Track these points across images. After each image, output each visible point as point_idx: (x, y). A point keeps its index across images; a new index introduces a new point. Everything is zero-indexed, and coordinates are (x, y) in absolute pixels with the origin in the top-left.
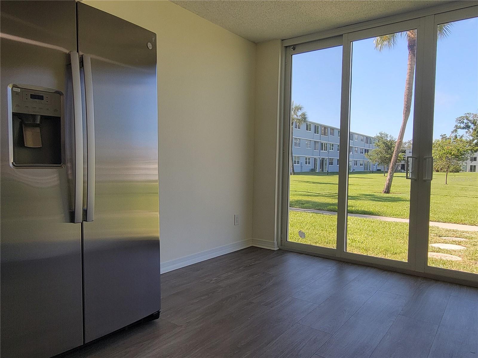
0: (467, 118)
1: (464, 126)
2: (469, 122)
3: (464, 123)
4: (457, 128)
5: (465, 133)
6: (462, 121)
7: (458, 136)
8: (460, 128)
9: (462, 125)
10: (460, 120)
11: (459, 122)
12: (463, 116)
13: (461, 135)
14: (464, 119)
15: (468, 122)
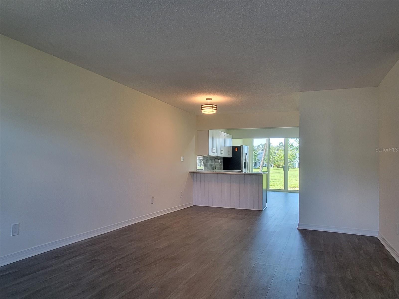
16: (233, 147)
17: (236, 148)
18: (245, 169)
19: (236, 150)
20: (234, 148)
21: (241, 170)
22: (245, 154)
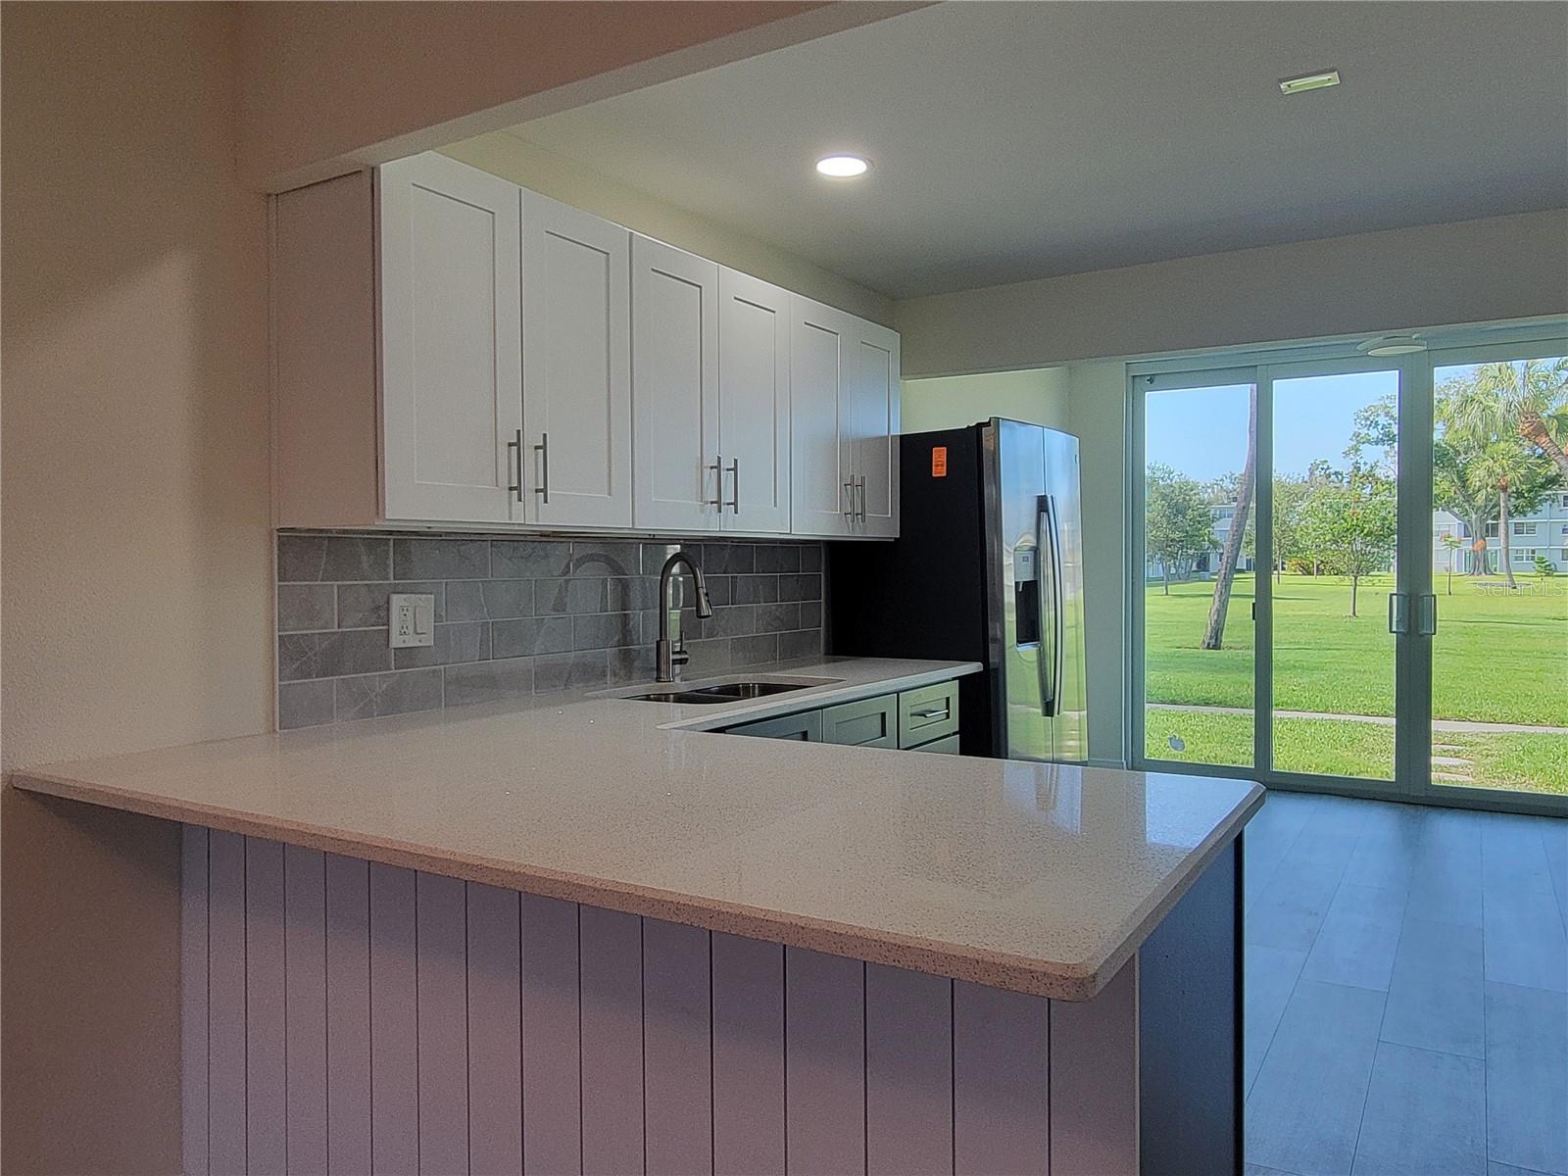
0: (1386, 410)
1: (1380, 436)
2: (1391, 422)
3: (1380, 427)
4: (1358, 442)
5: (1383, 455)
6: (1371, 418)
7: (1362, 466)
8: (1369, 442)
9: (1374, 433)
10: (1367, 419)
11: (1363, 422)
12: (1375, 404)
13: (1371, 462)
14: (1378, 415)
15: (1390, 424)
16: (905, 440)
17: (940, 455)
18: (1029, 651)
19: (939, 470)
20: (914, 449)
21: (985, 659)
22: (1033, 505)
